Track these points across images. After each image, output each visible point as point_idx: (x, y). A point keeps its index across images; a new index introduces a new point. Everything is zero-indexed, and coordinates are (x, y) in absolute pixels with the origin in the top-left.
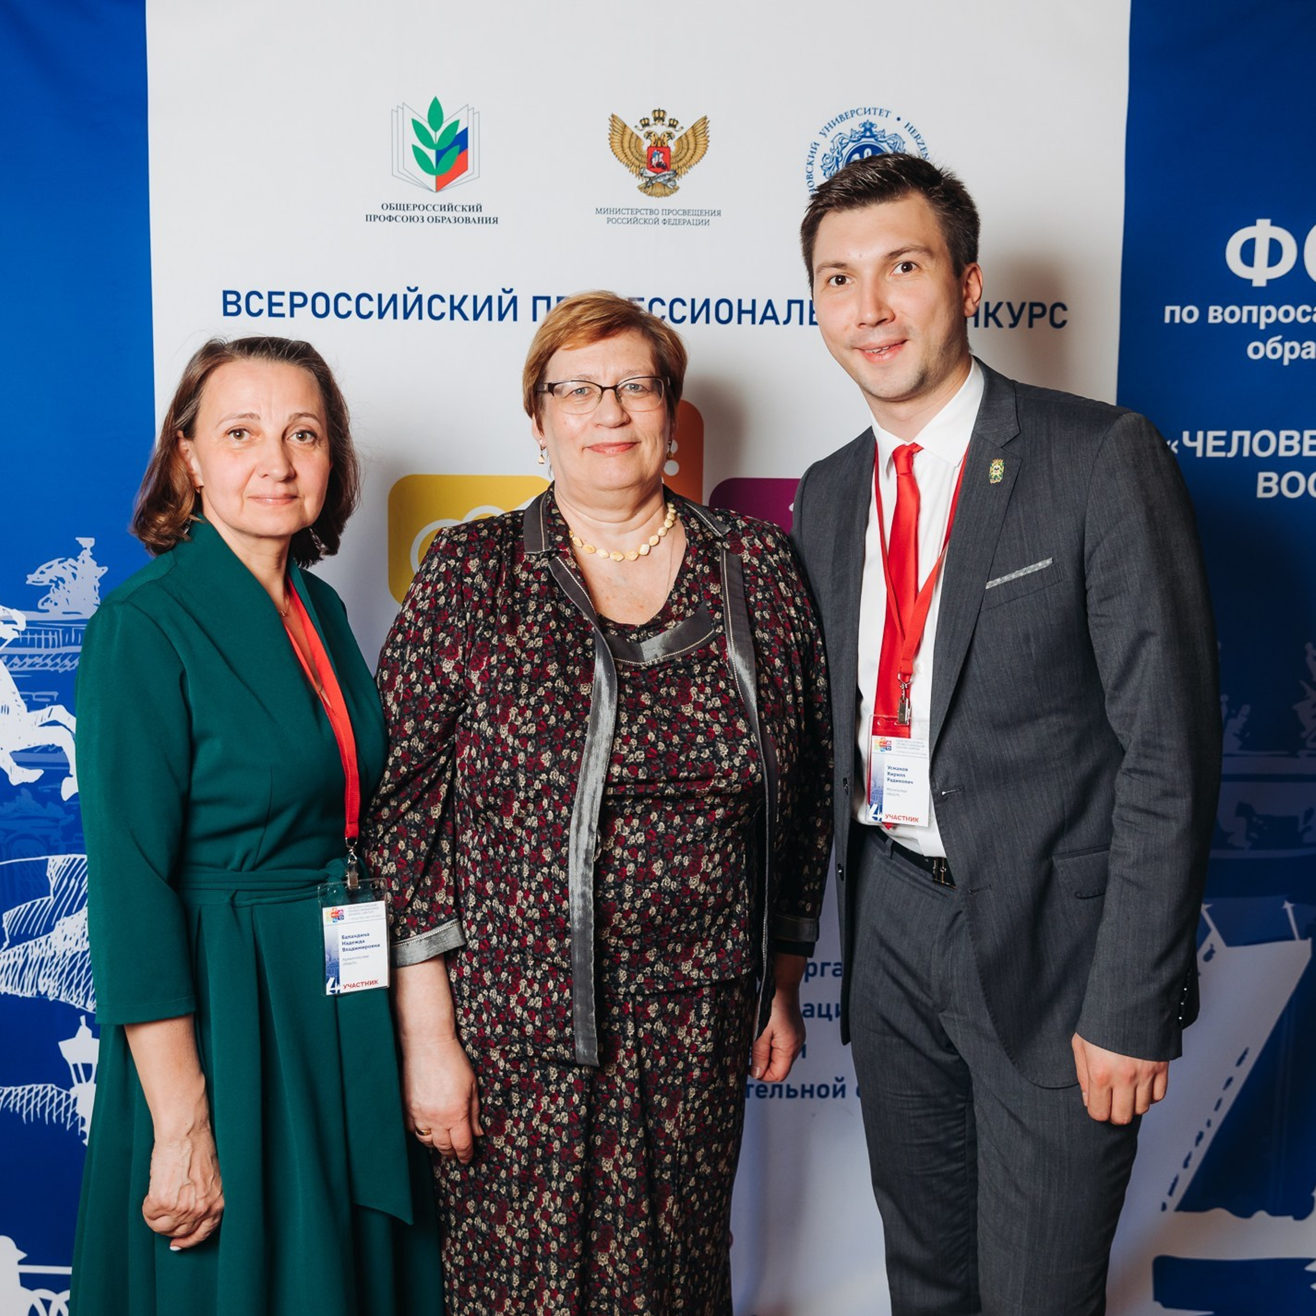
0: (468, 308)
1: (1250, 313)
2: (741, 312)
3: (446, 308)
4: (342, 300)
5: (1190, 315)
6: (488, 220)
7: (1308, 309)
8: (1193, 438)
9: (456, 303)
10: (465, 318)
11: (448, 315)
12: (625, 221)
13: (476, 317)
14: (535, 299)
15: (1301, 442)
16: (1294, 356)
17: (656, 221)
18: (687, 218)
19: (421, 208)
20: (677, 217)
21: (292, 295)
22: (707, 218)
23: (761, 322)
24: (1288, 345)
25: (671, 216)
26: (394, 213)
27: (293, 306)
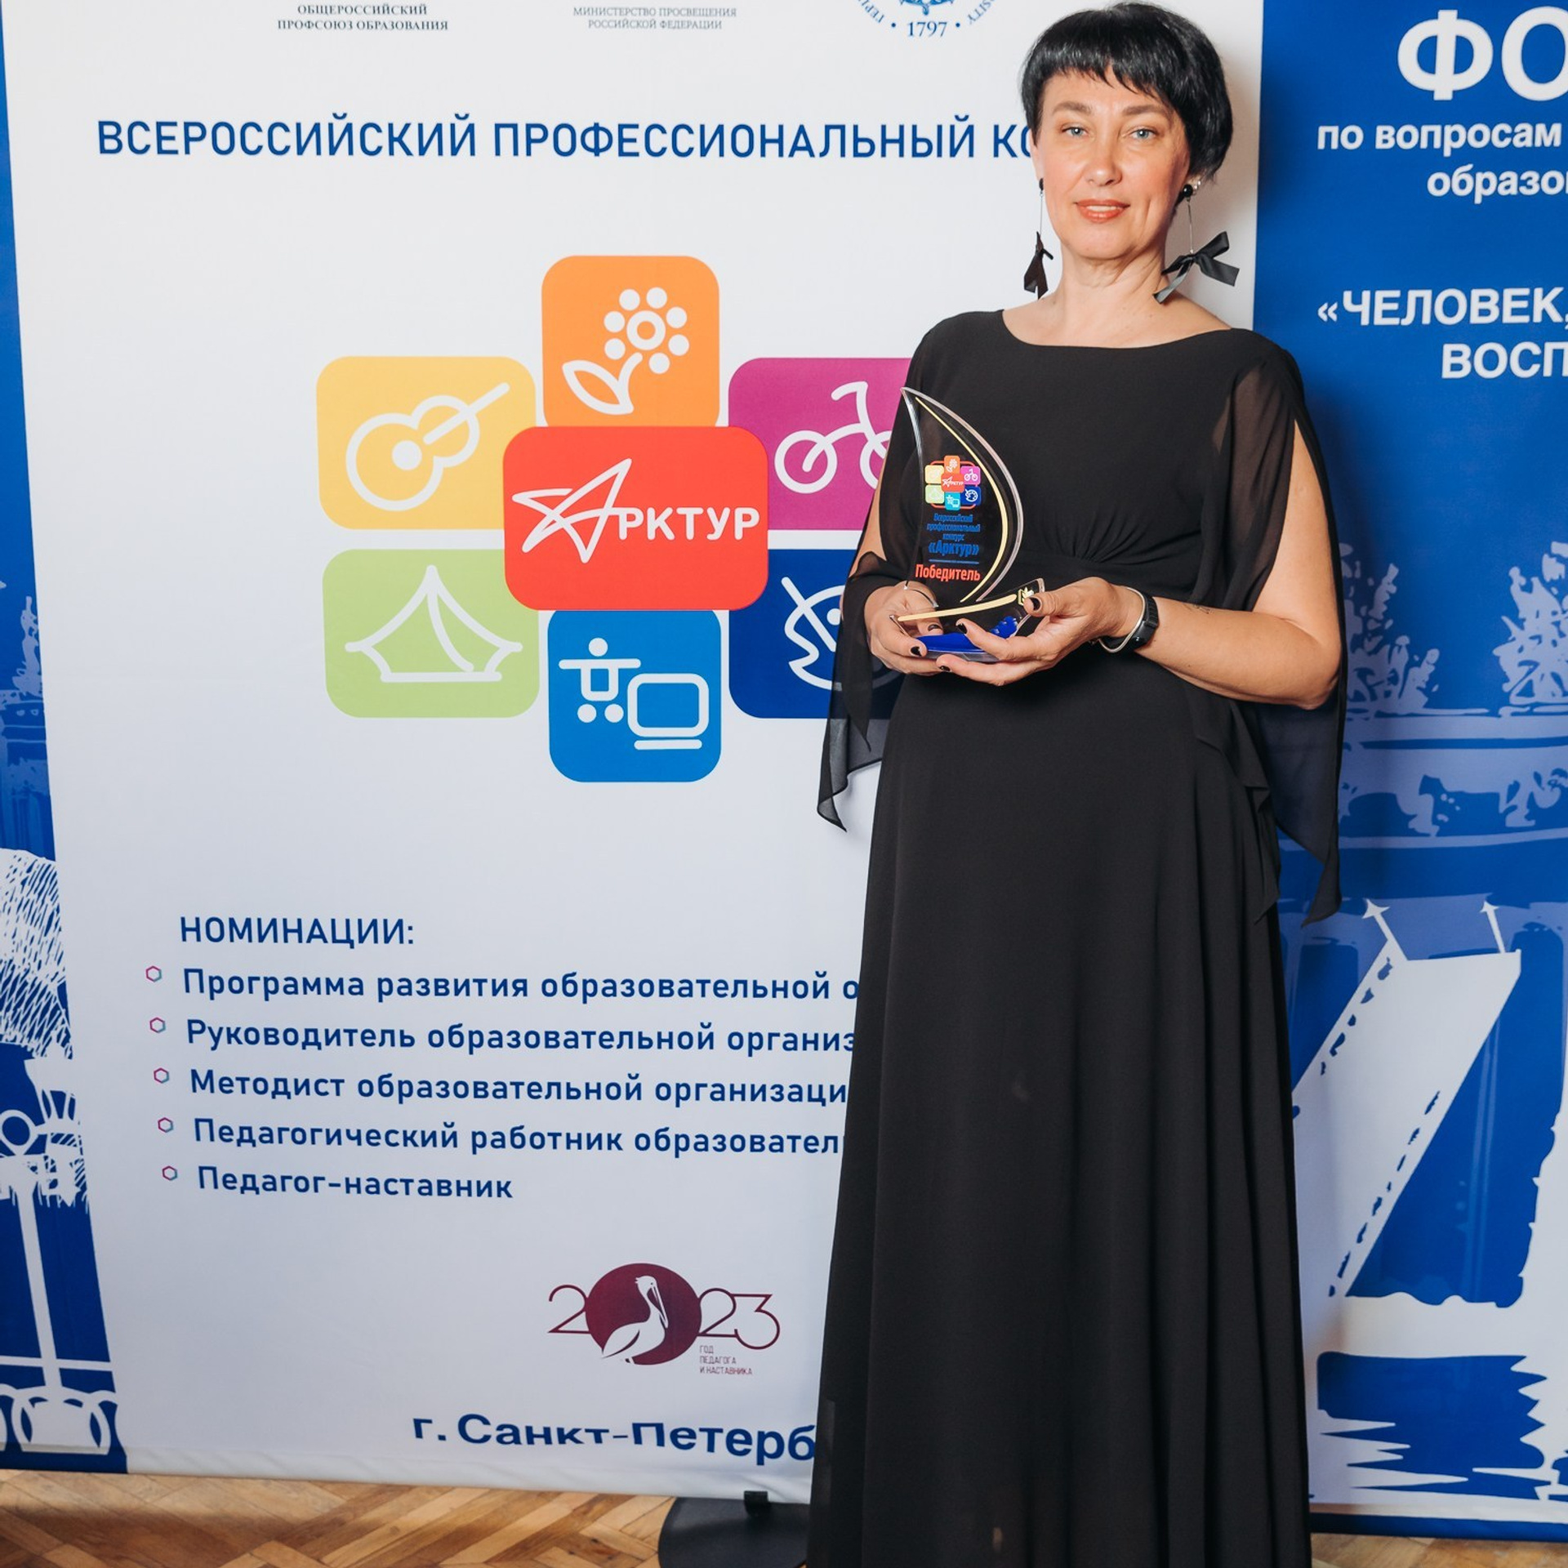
0: (411, 139)
1: (1431, 135)
2: (764, 141)
3: (383, 139)
4: (250, 131)
5: (1352, 137)
6: (435, 25)
7: (1507, 129)
8: (1357, 300)
9: (396, 134)
10: (408, 153)
11: (386, 149)
12: (612, 24)
13: (423, 151)
14: (498, 127)
15: (1500, 304)
16: (1490, 192)
17: (652, 24)
18: (692, 19)
19: (349, 10)
20: (680, 18)
21: (187, 125)
22: (718, 18)
23: (791, 155)
24: (1480, 177)
25: (671, 17)
26: (313, 18)
27: (188, 139)
